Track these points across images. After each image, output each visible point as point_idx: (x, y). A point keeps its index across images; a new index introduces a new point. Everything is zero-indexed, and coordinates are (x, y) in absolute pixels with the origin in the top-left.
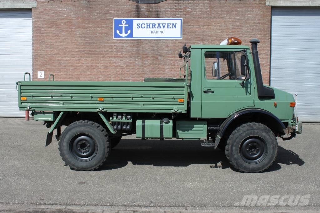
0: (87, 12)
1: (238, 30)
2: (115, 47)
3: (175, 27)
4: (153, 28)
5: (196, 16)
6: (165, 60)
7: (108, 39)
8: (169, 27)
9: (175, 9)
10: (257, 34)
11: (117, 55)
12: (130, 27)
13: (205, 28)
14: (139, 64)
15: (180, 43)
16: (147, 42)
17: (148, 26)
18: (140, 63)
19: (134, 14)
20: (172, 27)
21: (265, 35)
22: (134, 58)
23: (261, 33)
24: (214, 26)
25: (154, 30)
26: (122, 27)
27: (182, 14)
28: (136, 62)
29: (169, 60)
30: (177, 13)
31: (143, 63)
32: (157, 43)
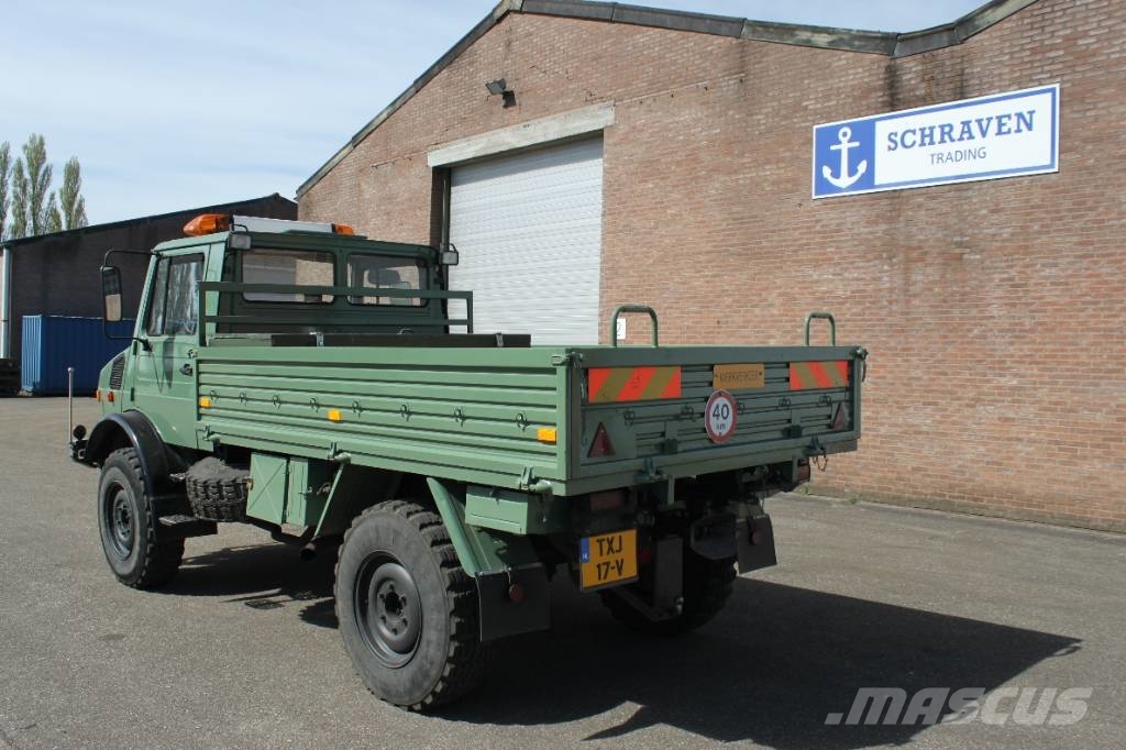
0: (737, 116)
2: (818, 228)
3: (1029, 127)
4: (943, 141)
6: (988, 263)
7: (797, 199)
8: (1004, 129)
9: (1028, 53)
11: (821, 254)
12: (865, 151)
14: (895, 285)
15: (1048, 191)
16: (920, 200)
17: (926, 136)
18: (899, 281)
19: (880, 100)
20: (1014, 128)
22: (877, 262)
25: (949, 147)
26: (839, 151)
27: (1060, 66)
28: (885, 279)
29: (1003, 264)
30: (1038, 67)
31: (907, 282)
32: (959, 198)
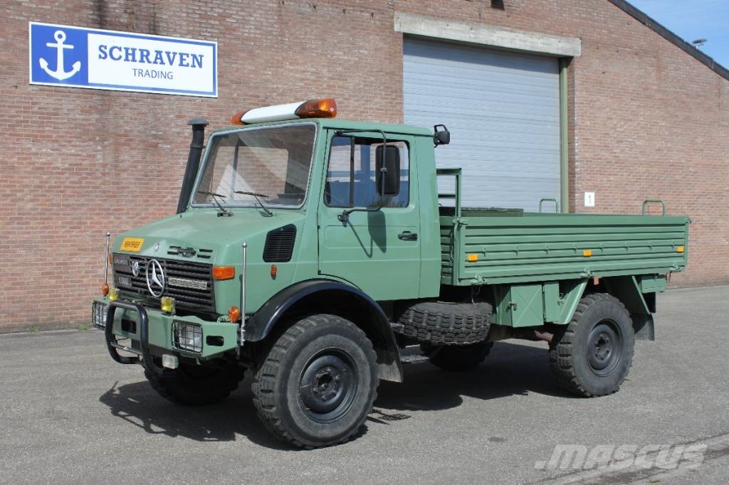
1: (341, 83)
2: (36, 109)
3: (200, 65)
4: (142, 61)
5: (248, 39)
6: (175, 151)
7: (13, 81)
8: (184, 63)
9: (198, 16)
10: (379, 96)
11: (39, 131)
12: (78, 52)
13: (270, 73)
14: (107, 161)
15: (211, 109)
16: (125, 100)
17: (130, 55)
18: (110, 159)
19: (91, 17)
20: (191, 64)
21: (394, 99)
22: (91, 143)
23: (385, 95)
24: (290, 71)
25: (145, 66)
26: (56, 49)
27: (217, 31)
28: (99, 156)
30: (203, 27)
31: (117, 160)
32: (154, 104)
